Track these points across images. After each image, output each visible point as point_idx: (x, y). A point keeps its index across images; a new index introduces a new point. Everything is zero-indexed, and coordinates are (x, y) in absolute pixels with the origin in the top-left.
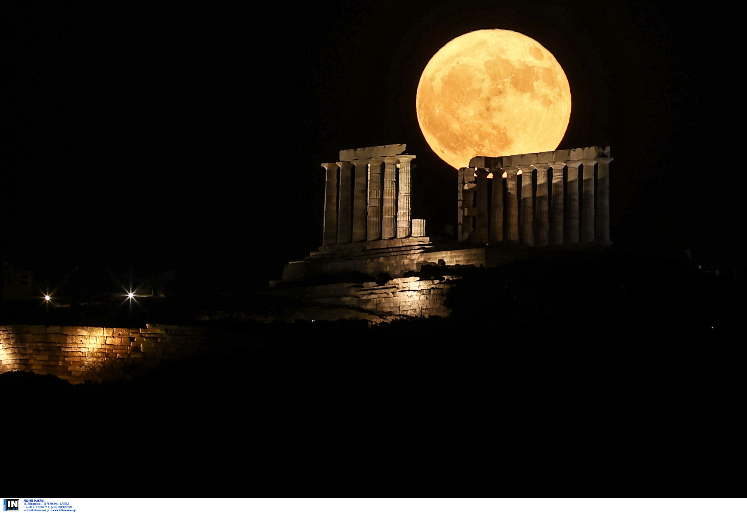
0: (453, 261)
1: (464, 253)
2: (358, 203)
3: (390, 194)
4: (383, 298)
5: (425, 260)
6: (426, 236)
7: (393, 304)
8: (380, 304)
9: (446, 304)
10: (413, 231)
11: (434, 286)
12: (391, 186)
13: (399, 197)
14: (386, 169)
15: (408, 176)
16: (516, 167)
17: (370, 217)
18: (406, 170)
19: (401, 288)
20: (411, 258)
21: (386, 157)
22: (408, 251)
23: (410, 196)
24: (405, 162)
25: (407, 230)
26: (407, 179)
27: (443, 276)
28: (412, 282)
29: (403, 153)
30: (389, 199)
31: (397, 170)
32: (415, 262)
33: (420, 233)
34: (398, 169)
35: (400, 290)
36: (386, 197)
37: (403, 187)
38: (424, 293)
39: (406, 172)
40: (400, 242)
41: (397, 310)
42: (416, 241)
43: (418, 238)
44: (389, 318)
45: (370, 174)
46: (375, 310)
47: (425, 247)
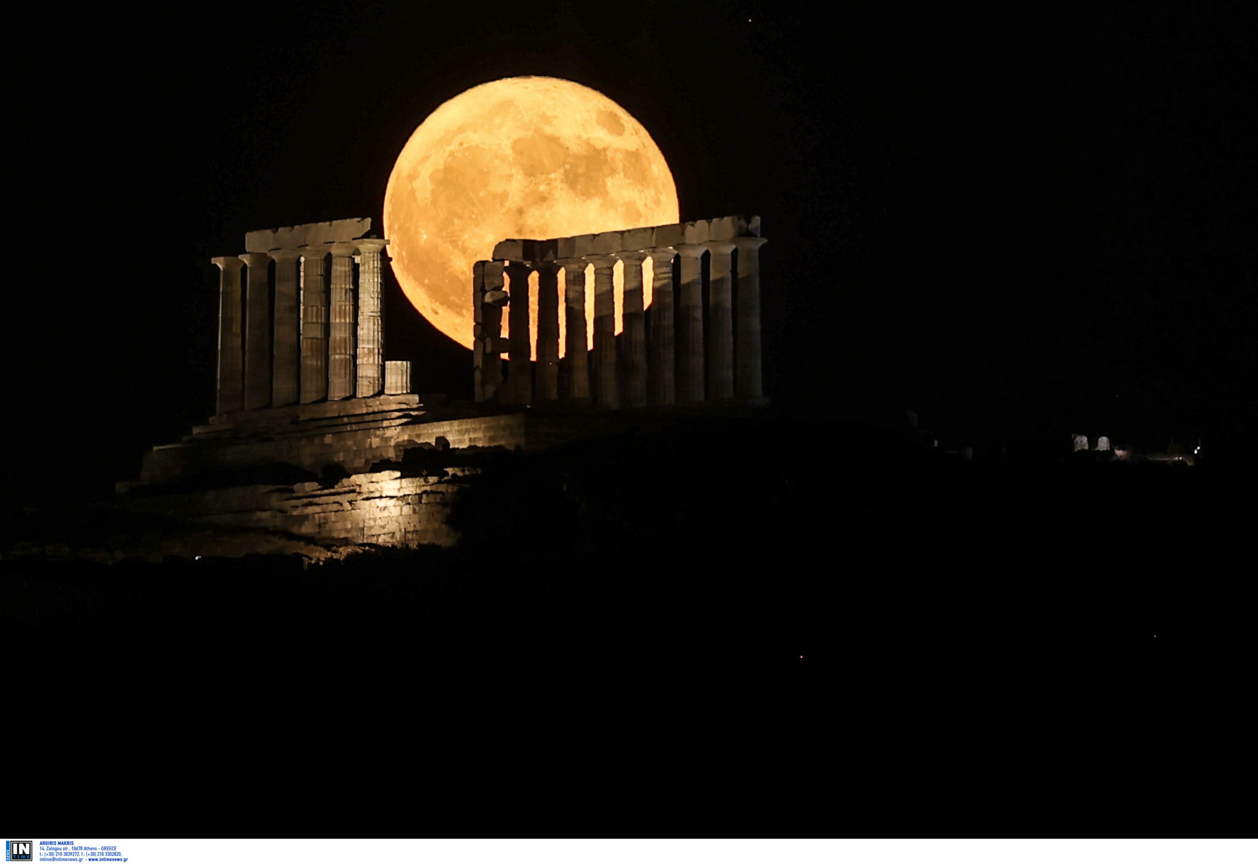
0: (465, 440)
1: (485, 423)
2: (282, 332)
3: (343, 314)
4: (331, 512)
5: (411, 439)
6: (413, 392)
7: (352, 523)
8: (325, 523)
9: (449, 521)
10: (387, 385)
11: (428, 488)
12: (343, 298)
13: (360, 318)
14: (334, 267)
15: (376, 280)
16: (583, 258)
17: (306, 357)
18: (371, 266)
19: (365, 494)
20: (384, 434)
21: (335, 244)
22: (379, 422)
23: (379, 316)
24: (370, 253)
25: (377, 382)
26: (374, 285)
27: (445, 469)
28: (386, 481)
29: (367, 236)
30: (340, 323)
31: (356, 268)
32: (393, 443)
33: (401, 388)
34: (358, 265)
35: (365, 496)
36: (335, 319)
37: (366, 299)
38: (410, 501)
39: (371, 270)
40: (364, 405)
41: (359, 535)
42: (394, 403)
43: (397, 397)
44: (344, 551)
45: (305, 275)
46: (317, 536)
47: (410, 414)
